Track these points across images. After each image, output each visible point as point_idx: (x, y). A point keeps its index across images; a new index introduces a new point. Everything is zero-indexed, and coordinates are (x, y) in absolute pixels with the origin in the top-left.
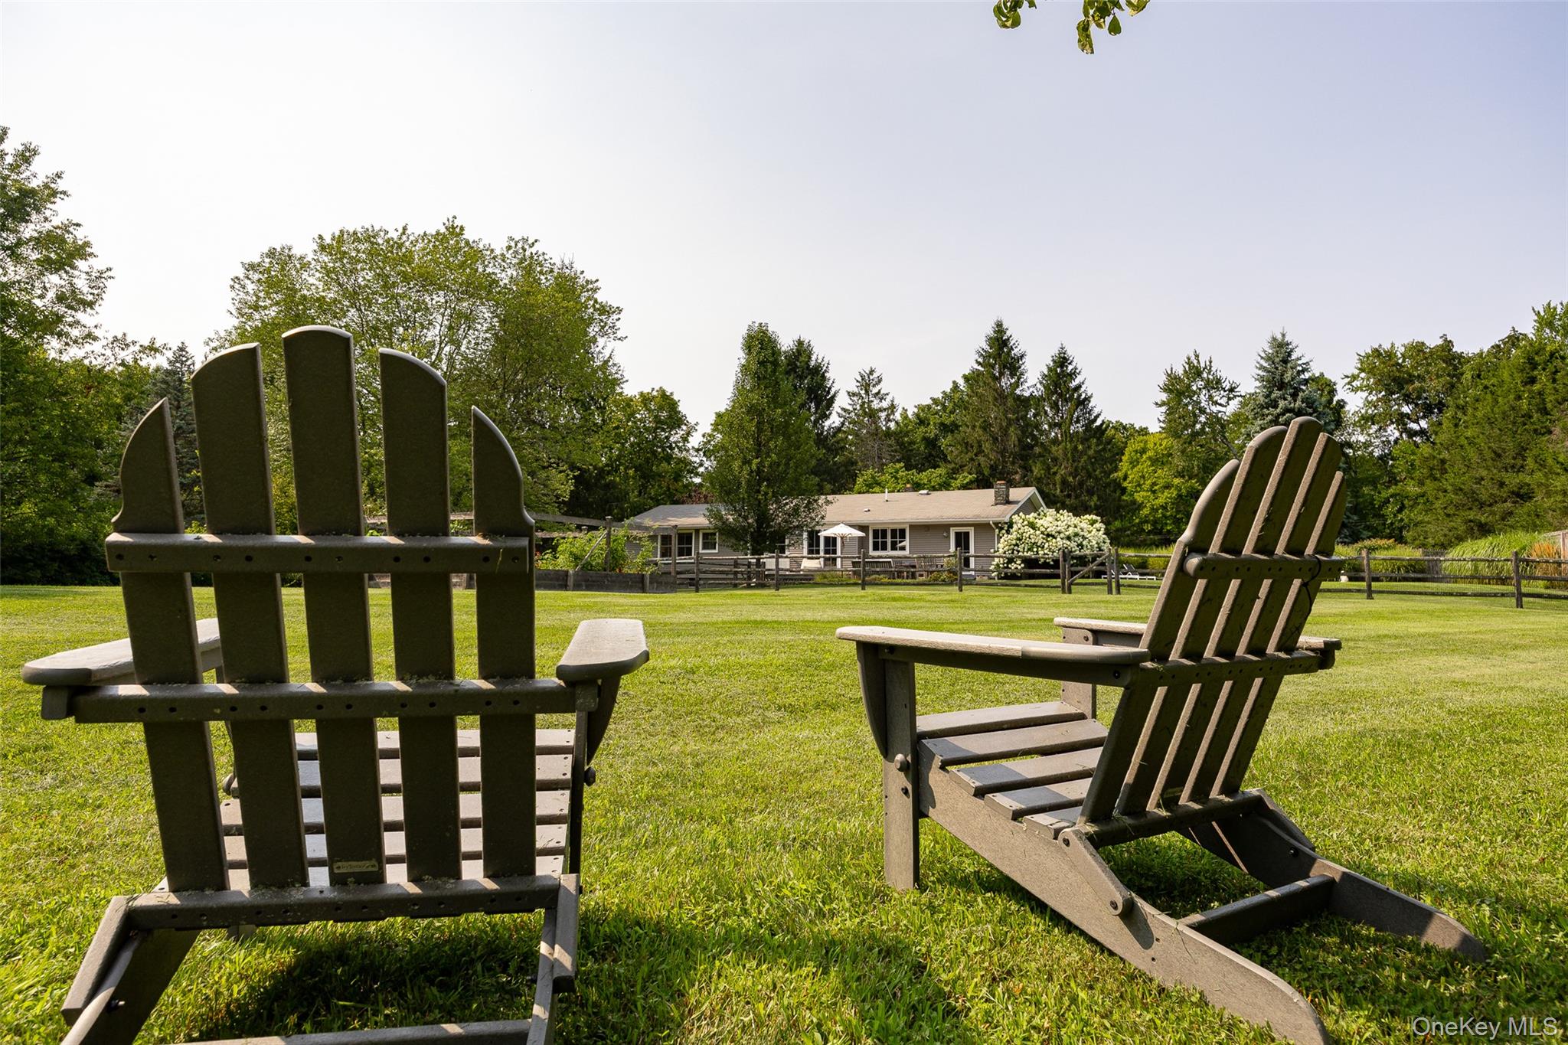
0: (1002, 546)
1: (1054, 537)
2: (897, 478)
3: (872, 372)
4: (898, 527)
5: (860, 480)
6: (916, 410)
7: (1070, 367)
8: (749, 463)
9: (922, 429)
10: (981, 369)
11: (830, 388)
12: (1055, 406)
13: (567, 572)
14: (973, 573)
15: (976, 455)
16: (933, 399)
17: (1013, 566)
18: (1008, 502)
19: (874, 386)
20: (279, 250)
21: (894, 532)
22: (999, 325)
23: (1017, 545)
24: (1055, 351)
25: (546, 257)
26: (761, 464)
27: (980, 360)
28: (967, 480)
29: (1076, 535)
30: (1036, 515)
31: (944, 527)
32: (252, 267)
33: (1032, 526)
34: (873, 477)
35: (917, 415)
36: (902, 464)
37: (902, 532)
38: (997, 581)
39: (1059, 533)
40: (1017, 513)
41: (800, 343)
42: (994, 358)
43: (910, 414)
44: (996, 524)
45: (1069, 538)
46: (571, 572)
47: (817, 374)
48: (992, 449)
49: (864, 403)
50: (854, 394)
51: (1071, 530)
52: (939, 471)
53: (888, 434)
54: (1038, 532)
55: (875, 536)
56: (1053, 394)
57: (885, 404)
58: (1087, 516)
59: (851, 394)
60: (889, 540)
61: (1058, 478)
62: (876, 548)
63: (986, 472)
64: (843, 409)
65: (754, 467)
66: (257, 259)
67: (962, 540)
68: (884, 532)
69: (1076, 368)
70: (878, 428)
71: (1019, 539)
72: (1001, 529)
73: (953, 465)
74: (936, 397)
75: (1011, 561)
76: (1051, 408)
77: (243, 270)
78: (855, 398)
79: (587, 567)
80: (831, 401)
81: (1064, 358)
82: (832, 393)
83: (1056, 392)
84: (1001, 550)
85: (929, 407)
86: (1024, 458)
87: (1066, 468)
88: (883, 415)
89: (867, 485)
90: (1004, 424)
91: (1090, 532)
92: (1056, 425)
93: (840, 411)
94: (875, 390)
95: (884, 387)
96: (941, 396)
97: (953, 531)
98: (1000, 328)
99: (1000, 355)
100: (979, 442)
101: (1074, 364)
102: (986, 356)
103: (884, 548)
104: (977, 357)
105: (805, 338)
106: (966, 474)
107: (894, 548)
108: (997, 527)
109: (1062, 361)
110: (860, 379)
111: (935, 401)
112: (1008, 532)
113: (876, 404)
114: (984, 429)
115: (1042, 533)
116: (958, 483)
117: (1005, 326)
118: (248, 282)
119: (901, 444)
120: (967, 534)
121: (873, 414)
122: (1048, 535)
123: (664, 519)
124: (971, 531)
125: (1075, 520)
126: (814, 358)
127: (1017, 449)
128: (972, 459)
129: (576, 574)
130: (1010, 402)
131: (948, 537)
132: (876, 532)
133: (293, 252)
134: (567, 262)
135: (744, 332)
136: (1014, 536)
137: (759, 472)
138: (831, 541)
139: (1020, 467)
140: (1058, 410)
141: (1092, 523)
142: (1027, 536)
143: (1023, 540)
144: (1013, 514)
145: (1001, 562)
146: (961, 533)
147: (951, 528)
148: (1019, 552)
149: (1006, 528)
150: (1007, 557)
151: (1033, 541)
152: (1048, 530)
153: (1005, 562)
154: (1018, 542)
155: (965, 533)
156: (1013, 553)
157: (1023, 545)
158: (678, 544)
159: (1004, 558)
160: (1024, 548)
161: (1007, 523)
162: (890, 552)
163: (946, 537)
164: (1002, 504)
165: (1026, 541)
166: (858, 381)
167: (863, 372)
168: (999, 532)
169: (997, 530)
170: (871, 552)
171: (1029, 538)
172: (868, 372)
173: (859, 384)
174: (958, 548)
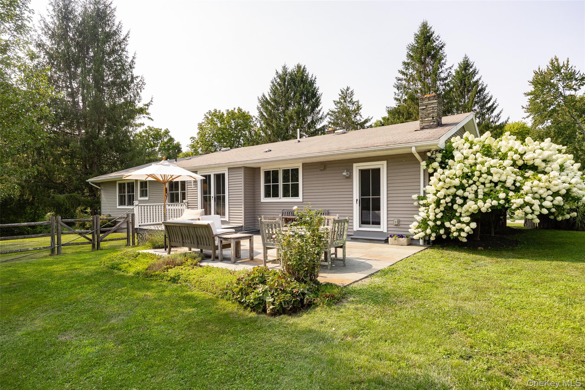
0: (434, 186)
7: (471, 70)
18: (441, 125)
19: (349, 97)
21: (285, 173)
23: (462, 187)
31: (344, 164)
37: (295, 172)
40: (459, 134)
41: (299, 67)
44: (423, 154)
49: (343, 107)
50: (338, 103)
55: (267, 178)
59: (336, 103)
60: (281, 184)
67: (370, 181)
68: (276, 173)
69: (475, 69)
71: (467, 176)
72: (431, 160)
75: (450, 214)
78: (339, 105)
81: (467, 64)
84: (431, 197)
94: (350, 100)
95: (354, 98)
97: (357, 168)
101: (474, 68)
103: (276, 194)
105: (302, 64)
107: (286, 194)
108: (425, 158)
112: (444, 165)
113: (351, 108)
120: (377, 172)
121: (348, 113)
122: (524, 167)
124: (383, 166)
131: (350, 177)
132: (267, 173)
138: (221, 187)
142: (484, 169)
143: (475, 178)
144: (455, 135)
145: (432, 217)
146: (368, 171)
147: (355, 165)
148: (465, 199)
149: (439, 159)
150: (442, 208)
151: (495, 179)
152: (526, 157)
153: (439, 216)
154: (464, 181)
155: (373, 170)
156: (453, 202)
157: (474, 187)
158: (128, 193)
159: (437, 210)
160: (476, 192)
161: (440, 151)
162: (281, 199)
163: (347, 178)
164: (430, 127)
165: (482, 180)
166: (340, 95)
167: (343, 90)
168: (428, 166)
169: (423, 164)
170: (263, 199)
171: (489, 173)
172: (346, 89)
173: (340, 97)
174: (364, 191)
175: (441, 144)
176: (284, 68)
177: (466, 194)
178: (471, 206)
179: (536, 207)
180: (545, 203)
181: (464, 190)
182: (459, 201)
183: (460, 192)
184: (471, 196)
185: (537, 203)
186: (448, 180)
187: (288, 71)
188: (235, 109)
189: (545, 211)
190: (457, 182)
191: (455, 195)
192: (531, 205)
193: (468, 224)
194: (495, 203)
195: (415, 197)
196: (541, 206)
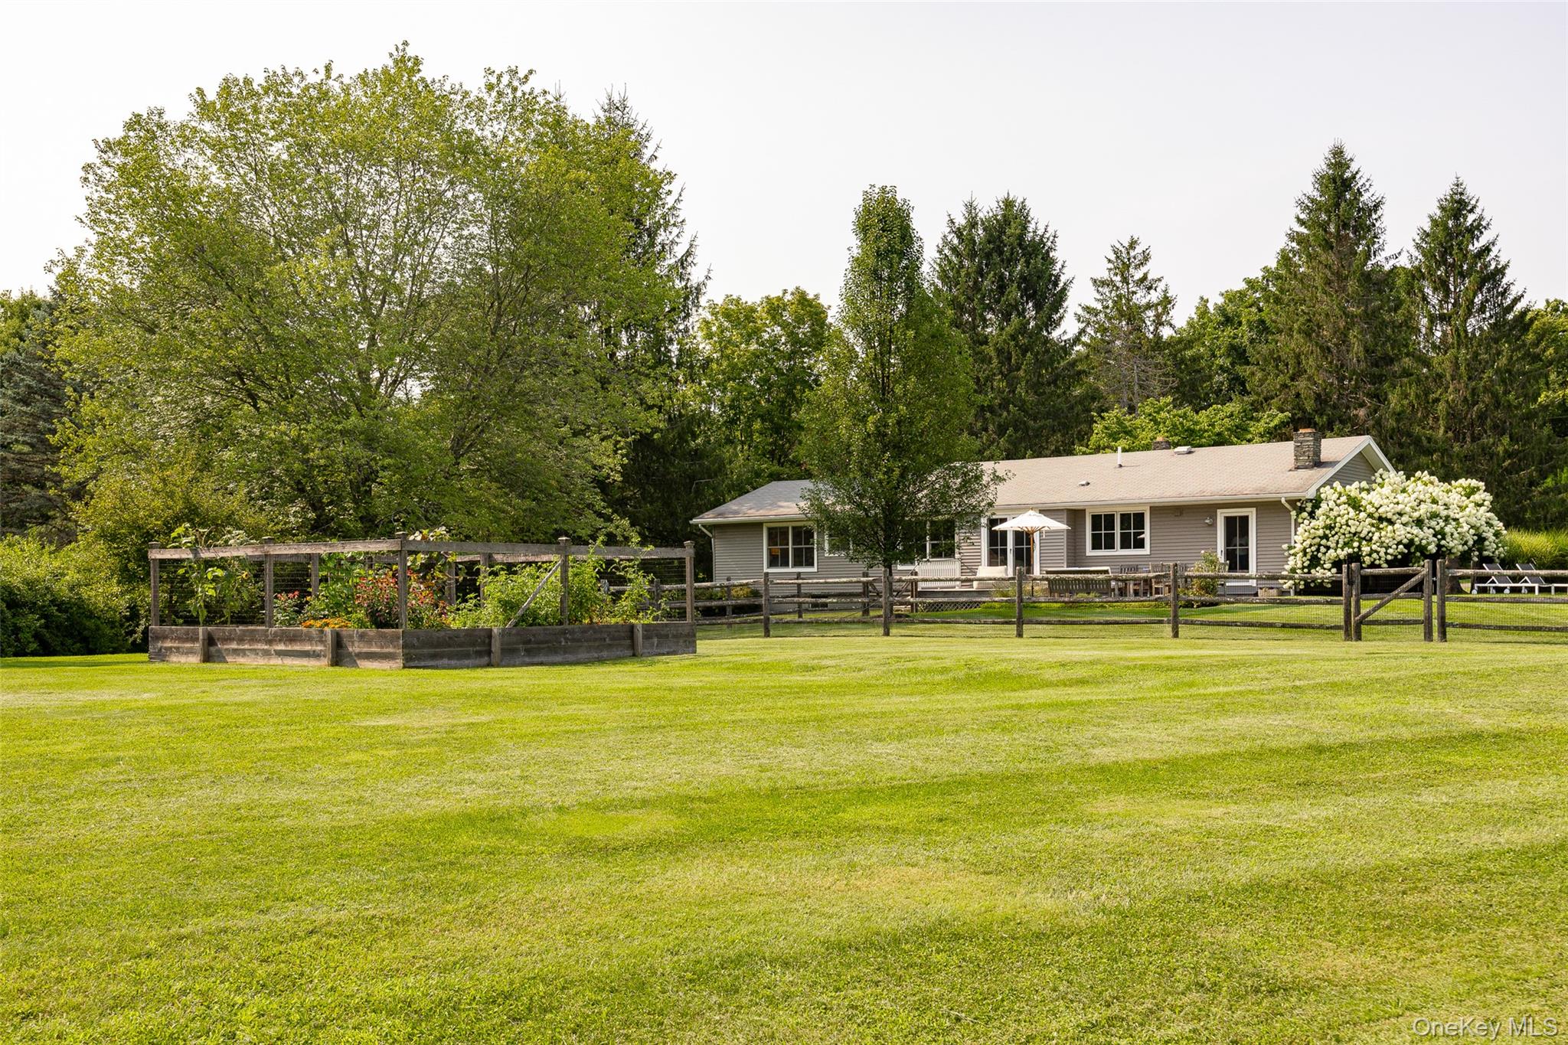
0: (1302, 535)
1: (1391, 522)
2: (1156, 423)
3: (1133, 244)
4: (1132, 510)
5: (1098, 427)
6: (1220, 301)
7: (1471, 218)
8: (864, 420)
9: (1229, 331)
10: (1305, 231)
11: (1058, 277)
12: (1442, 286)
13: (491, 630)
14: (1253, 583)
15: (1292, 379)
16: (1248, 282)
17: (1318, 573)
18: (1318, 464)
19: (1137, 267)
20: (145, 116)
21: (1125, 518)
22: (1338, 152)
23: (1326, 537)
24: (1444, 190)
25: (550, 98)
26: (882, 423)
27: (1303, 216)
28: (1276, 422)
29: (1434, 516)
30: (1364, 484)
31: (1207, 510)
32: (109, 146)
33: (1355, 504)
34: (1120, 423)
35: (1221, 310)
36: (1169, 399)
37: (1139, 517)
38: (1292, 596)
39: (1400, 514)
40: (1329, 483)
41: (1008, 204)
42: (1328, 212)
43: (1211, 307)
44: (1292, 502)
45: (1419, 523)
46: (495, 630)
47: (1038, 253)
48: (1319, 367)
49: (1120, 297)
50: (1104, 283)
51: (1423, 510)
52: (1231, 407)
53: (1158, 344)
54: (1363, 515)
55: (1096, 524)
56: (1439, 265)
57: (1154, 297)
58: (1462, 481)
59: (1098, 283)
60: (1117, 532)
61: (1441, 407)
62: (1096, 546)
63: (1309, 405)
64: (1087, 309)
65: (871, 427)
66: (117, 133)
67: (1237, 529)
68: (1110, 518)
69: (1481, 219)
70: (1142, 337)
71: (1331, 528)
72: (1302, 510)
73: (1254, 397)
74: (1252, 277)
75: (1315, 561)
76: (1435, 289)
77: (96, 152)
78: (1106, 290)
79: (531, 619)
80: (1061, 297)
81: (1461, 202)
82: (1061, 285)
83: (1445, 262)
84: (1299, 547)
85: (1242, 294)
86: (1378, 379)
87: (1457, 390)
88: (1151, 313)
89: (1110, 436)
90: (1342, 324)
91: (1462, 508)
92: (1443, 318)
93: (1080, 311)
94: (1138, 275)
95: (1153, 270)
96: (1260, 275)
97: (1221, 515)
98: (1339, 160)
99: (1338, 205)
100: (1298, 356)
101: (1478, 210)
102: (1312, 207)
103: (1110, 545)
104: (1298, 211)
105: (1017, 196)
106: (1274, 411)
107: (1125, 545)
108: (1294, 507)
109: (1457, 206)
110: (1113, 257)
111: (1251, 284)
112: (1312, 515)
113: (1141, 298)
114: (1308, 335)
115: (1370, 516)
116: (1261, 427)
117: (1348, 155)
118: (106, 169)
119: (1179, 363)
120: (1245, 520)
121: (1132, 315)
122: (1381, 519)
123: (773, 505)
124: (1252, 514)
125: (1438, 489)
126: (1031, 227)
127: (1363, 365)
128: (1285, 386)
129: (504, 633)
130: (1352, 285)
131: (1214, 525)
132: (1096, 519)
133: (166, 118)
134: (616, 99)
135: (858, 202)
136: (1320, 522)
137: (880, 435)
138: (1023, 538)
139: (1368, 395)
140: (1447, 292)
141: (1471, 492)
142: (1343, 521)
143: (1336, 529)
144: (1324, 486)
145: (1299, 565)
146: (1235, 518)
147: (1219, 511)
148: (1328, 548)
149: (1309, 509)
150: (1309, 557)
151: (1353, 530)
152: (1380, 511)
153: (1306, 564)
154: (1328, 532)
155: (1240, 517)
156: (1318, 550)
157: (1336, 537)
158: (793, 544)
159: (1304, 559)
160: (1337, 543)
161: (1311, 500)
162: (1118, 551)
163: (1209, 525)
164: (1306, 468)
165: (1342, 531)
166: (1110, 261)
167: (1118, 246)
168: (1297, 515)
169: (1294, 513)
170: (1089, 552)
171: (1347, 525)
172: (1126, 245)
173: (1111, 266)
174: (1229, 541)
175: (1311, 494)
176: (970, 207)
177: (1329, 543)
178: (1332, 553)
179: (1382, 554)
180: (1390, 551)
181: (1328, 540)
182: (1323, 549)
183: (1324, 542)
184: (1333, 545)
185: (1383, 550)
186: (1312, 531)
187: (981, 215)
188: (785, 292)
189: (1389, 557)
190: (1321, 532)
191: (1320, 545)
192: (1378, 553)
193: (1329, 570)
194: (1350, 551)
195: (1285, 546)
196: (1386, 553)
